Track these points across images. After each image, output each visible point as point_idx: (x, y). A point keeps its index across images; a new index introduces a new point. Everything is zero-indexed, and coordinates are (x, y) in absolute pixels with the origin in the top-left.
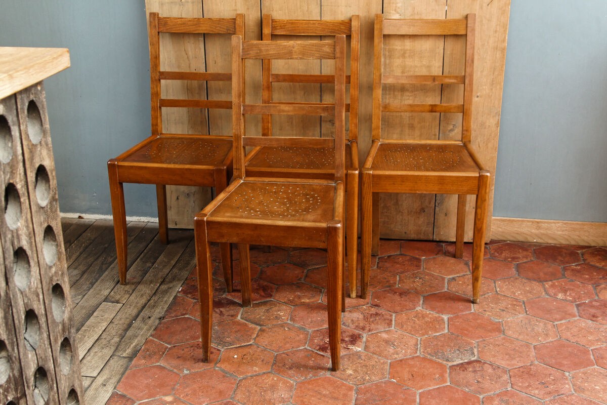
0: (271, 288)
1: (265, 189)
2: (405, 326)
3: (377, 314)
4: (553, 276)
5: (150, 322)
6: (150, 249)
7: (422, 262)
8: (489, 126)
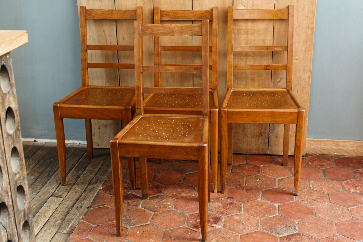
0: (161, 187)
1: (157, 121)
2: (250, 211)
3: (231, 204)
4: (347, 177)
5: (82, 210)
6: (81, 162)
7: (261, 169)
8: (304, 78)
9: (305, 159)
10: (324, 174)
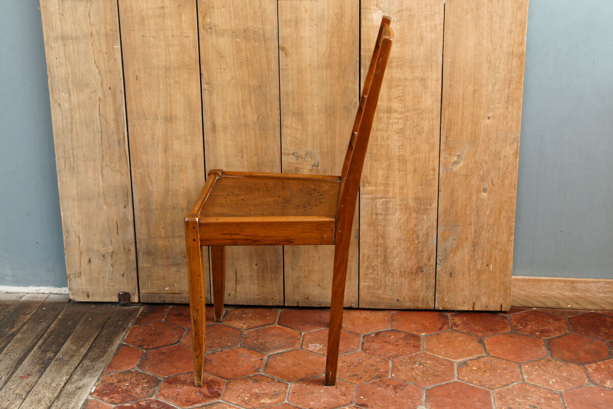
0: (219, 384)
4: (597, 356)
6: (52, 332)
7: (422, 341)
8: (505, 156)
9: (509, 318)
10: (549, 350)
